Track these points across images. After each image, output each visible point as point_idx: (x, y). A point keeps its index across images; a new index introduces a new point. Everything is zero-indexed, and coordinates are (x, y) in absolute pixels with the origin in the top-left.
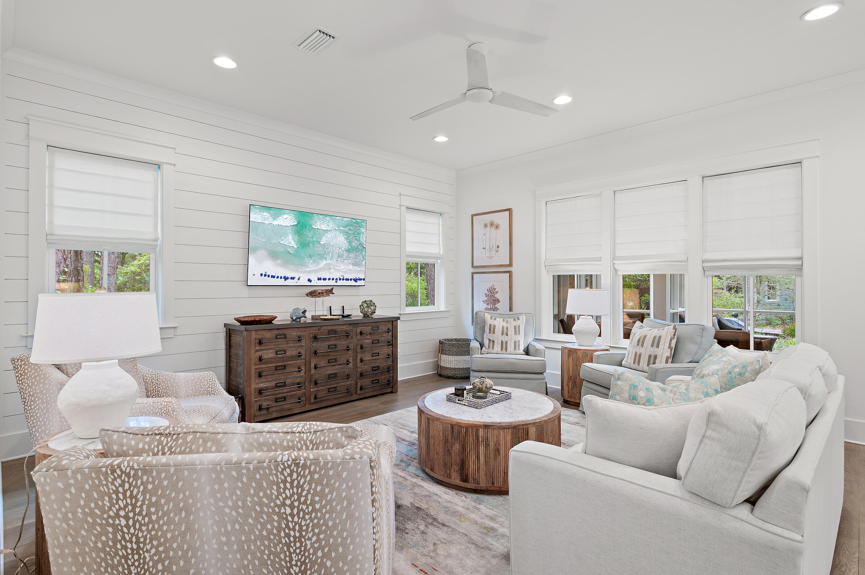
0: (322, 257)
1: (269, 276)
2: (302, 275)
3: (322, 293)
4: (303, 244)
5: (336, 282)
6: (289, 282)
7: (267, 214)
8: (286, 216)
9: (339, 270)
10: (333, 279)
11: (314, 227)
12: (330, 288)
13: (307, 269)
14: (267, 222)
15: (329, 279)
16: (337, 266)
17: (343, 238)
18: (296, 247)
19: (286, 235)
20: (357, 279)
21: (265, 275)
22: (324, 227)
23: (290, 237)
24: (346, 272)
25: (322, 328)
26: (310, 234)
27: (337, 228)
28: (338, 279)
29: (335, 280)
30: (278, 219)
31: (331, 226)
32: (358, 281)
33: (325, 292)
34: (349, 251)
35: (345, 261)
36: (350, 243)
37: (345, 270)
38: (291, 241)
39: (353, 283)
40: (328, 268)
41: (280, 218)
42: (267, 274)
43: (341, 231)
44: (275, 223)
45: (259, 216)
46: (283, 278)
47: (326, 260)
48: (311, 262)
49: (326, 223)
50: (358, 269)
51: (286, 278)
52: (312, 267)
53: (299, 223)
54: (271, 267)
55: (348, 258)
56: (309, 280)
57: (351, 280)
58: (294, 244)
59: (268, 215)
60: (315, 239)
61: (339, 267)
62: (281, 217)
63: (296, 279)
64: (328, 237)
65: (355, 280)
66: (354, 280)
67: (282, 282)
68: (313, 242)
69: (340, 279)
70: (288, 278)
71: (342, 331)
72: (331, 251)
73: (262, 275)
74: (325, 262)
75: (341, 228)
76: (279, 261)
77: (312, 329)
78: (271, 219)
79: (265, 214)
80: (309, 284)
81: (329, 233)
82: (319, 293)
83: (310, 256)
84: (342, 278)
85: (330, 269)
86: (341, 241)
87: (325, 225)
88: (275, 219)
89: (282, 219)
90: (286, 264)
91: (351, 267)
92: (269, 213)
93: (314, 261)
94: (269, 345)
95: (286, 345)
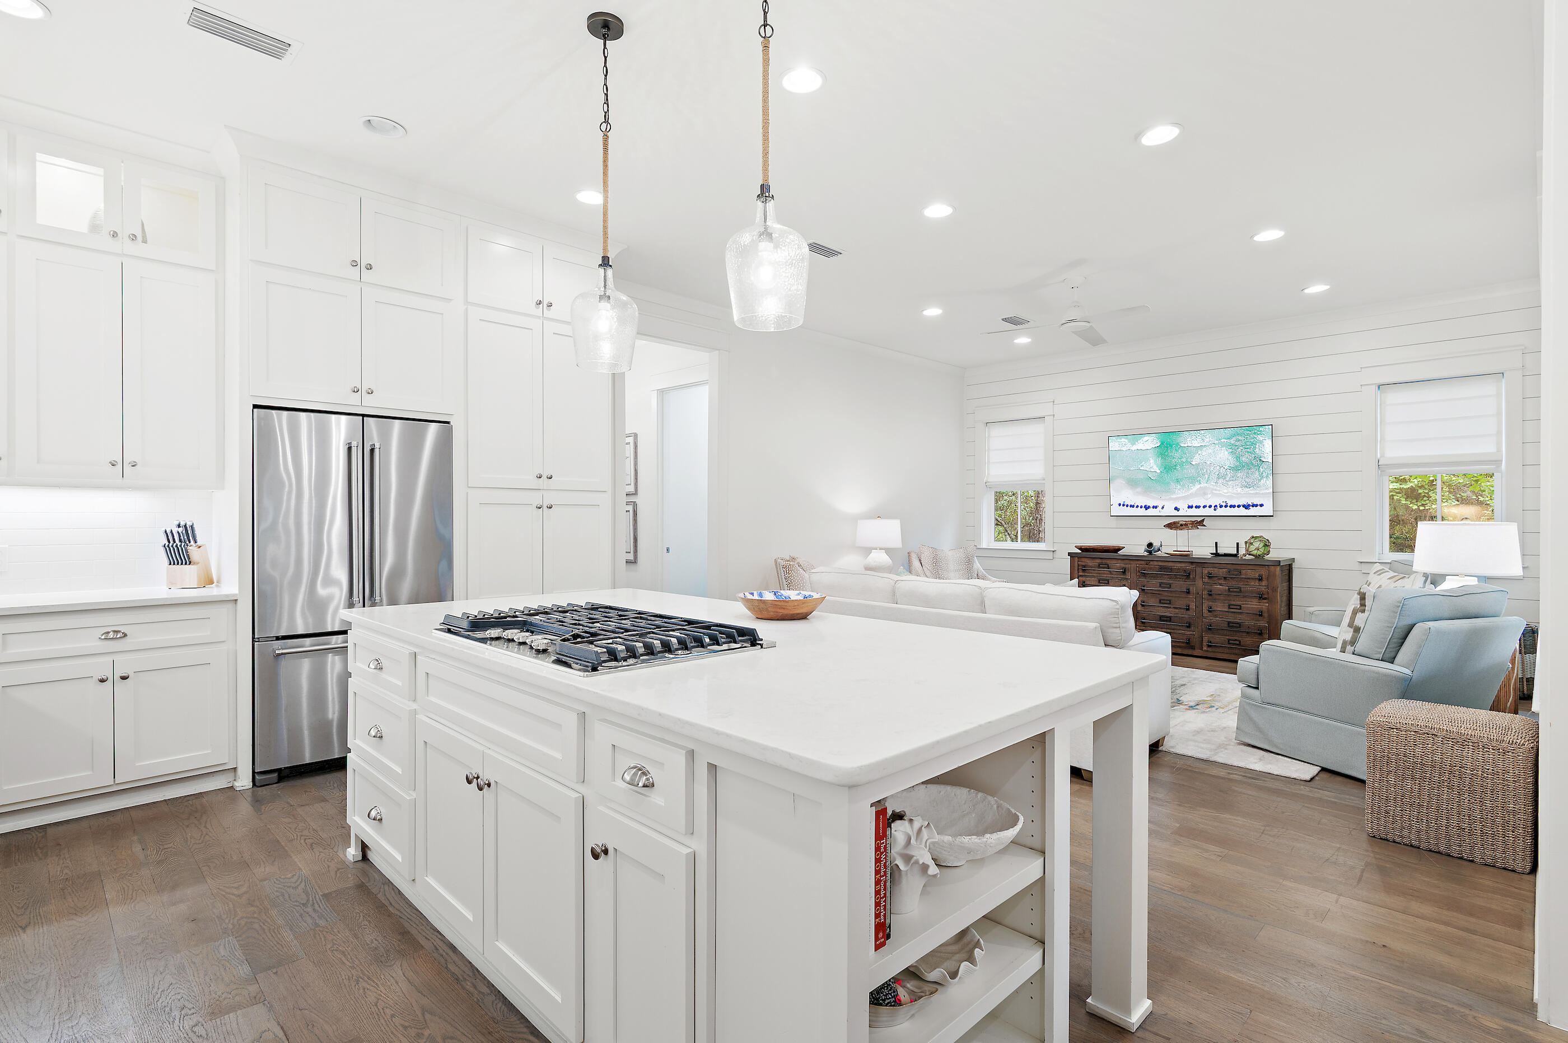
0: (1193, 480)
1: (1127, 506)
2: (1166, 504)
3: (1186, 525)
4: (1168, 468)
5: (1215, 510)
6: (1151, 512)
8: (1146, 439)
9: (1220, 495)
10: (1210, 506)
11: (1182, 446)
12: (1199, 519)
13: (1174, 496)
14: (1124, 449)
15: (1204, 507)
16: (1216, 490)
17: (1226, 453)
18: (1158, 471)
19: (1147, 460)
20: (1249, 505)
21: (1124, 505)
22: (1196, 444)
23: (1152, 461)
24: (1231, 497)
26: (1177, 455)
27: (1217, 442)
28: (1218, 506)
29: (1213, 507)
30: (1136, 443)
31: (1208, 440)
32: (1251, 507)
33: (1190, 524)
34: (1236, 469)
35: (1230, 483)
36: (1238, 458)
37: (1228, 494)
38: (1153, 465)
39: (1243, 511)
40: (1203, 492)
41: (1139, 442)
42: (1126, 503)
43: (1223, 445)
44: (1134, 448)
45: (1117, 444)
46: (1143, 507)
47: (1200, 483)
48: (1179, 487)
49: (1199, 437)
50: (1251, 493)
51: (1147, 508)
52: (1181, 494)
53: (1162, 443)
54: (1130, 496)
55: (1234, 478)
56: (1176, 509)
57: (1239, 506)
58: (1156, 468)
59: (1126, 441)
60: (1184, 460)
61: (1219, 491)
62: (1141, 440)
63: (1159, 508)
64: (1203, 454)
65: (1246, 507)
66: (1244, 506)
67: (1142, 512)
68: (1182, 464)
69: (1221, 506)
70: (1149, 507)
72: (1206, 471)
73: (1120, 505)
74: (1197, 486)
75: (1223, 440)
76: (1139, 490)
78: (1129, 446)
80: (1176, 513)
81: (1205, 449)
82: (1182, 525)
83: (1178, 481)
84: (1224, 504)
85: (1205, 494)
86: (1224, 457)
87: (1198, 440)
88: (1133, 444)
89: (1142, 442)
90: (1147, 491)
91: (1239, 490)
93: (1184, 485)
95: (1110, 576)
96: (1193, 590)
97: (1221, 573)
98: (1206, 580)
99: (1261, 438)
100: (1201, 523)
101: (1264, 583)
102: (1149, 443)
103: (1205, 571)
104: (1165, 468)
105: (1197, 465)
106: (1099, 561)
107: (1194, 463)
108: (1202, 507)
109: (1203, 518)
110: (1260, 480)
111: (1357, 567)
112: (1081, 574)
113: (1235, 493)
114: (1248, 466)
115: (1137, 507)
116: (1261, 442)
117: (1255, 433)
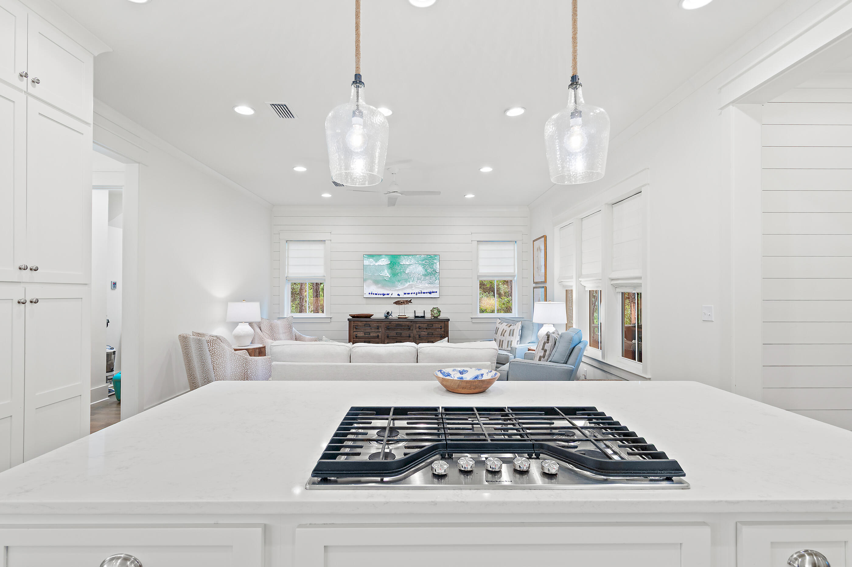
0: (406, 281)
2: (393, 292)
3: (404, 302)
4: (394, 274)
5: (416, 295)
7: (372, 260)
8: (383, 259)
9: (419, 288)
10: (414, 293)
11: (401, 263)
12: (409, 299)
13: (397, 289)
14: (372, 264)
15: (412, 293)
16: (417, 285)
17: (421, 268)
18: (389, 276)
19: (383, 270)
20: (431, 292)
21: (371, 294)
22: (407, 263)
23: (386, 271)
24: (423, 289)
25: (392, 323)
26: (399, 268)
27: (417, 262)
28: (418, 293)
29: (415, 294)
31: (413, 261)
32: (432, 293)
33: (405, 302)
34: (425, 275)
35: (423, 282)
36: (426, 270)
37: (422, 287)
38: (386, 273)
39: (428, 295)
40: (411, 287)
41: (379, 261)
42: (373, 293)
43: (420, 264)
44: (377, 264)
45: (368, 261)
46: (382, 294)
47: (410, 282)
48: (400, 284)
50: (432, 286)
51: (384, 295)
52: (400, 287)
53: (391, 262)
54: (375, 289)
55: (424, 280)
56: (398, 295)
57: (427, 293)
58: (388, 274)
59: (373, 260)
60: (402, 271)
61: (418, 286)
63: (390, 295)
64: (411, 268)
65: (430, 293)
66: (429, 293)
67: (382, 296)
68: (401, 273)
69: (419, 293)
70: (385, 294)
71: (405, 325)
72: (412, 276)
73: (369, 294)
74: (408, 283)
75: (420, 262)
76: (380, 285)
77: (386, 322)
78: (374, 263)
79: (371, 260)
80: (398, 297)
81: (411, 266)
82: (401, 302)
83: (399, 281)
84: (420, 292)
85: (412, 287)
86: (420, 269)
87: (408, 261)
88: (376, 262)
89: (381, 261)
90: (383, 287)
91: (427, 285)
92: (373, 259)
93: (402, 283)
94: (361, 329)
95: (370, 330)
96: (412, 335)
97: (424, 326)
98: (418, 330)
99: (435, 261)
100: (410, 301)
101: (443, 330)
102: (384, 261)
103: (417, 325)
104: (393, 275)
105: (408, 273)
106: (365, 323)
107: (406, 272)
108: (410, 294)
109: (411, 299)
110: (435, 281)
111: (470, 320)
112: (355, 330)
113: (425, 286)
114: (430, 274)
115: (379, 294)
116: (436, 263)
117: (433, 259)
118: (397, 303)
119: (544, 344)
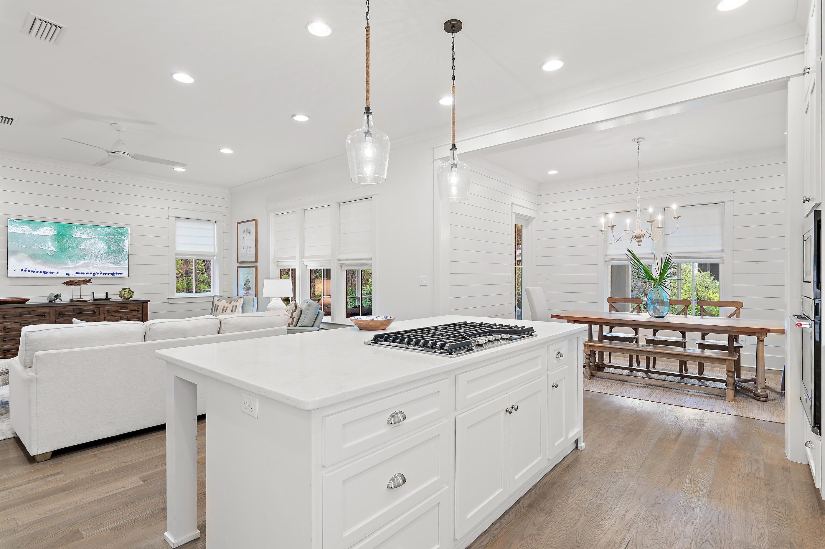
0: (80, 258)
1: (29, 271)
2: (60, 271)
3: (79, 282)
4: (63, 249)
6: (48, 275)
7: (26, 227)
8: (45, 228)
9: (97, 267)
10: (91, 273)
11: (73, 236)
12: (87, 279)
13: (66, 267)
14: (27, 233)
15: (87, 274)
16: (95, 264)
17: (103, 244)
18: (55, 250)
19: (46, 242)
21: (25, 271)
22: (83, 236)
23: (50, 244)
24: (104, 269)
25: (67, 307)
26: (69, 242)
27: (98, 237)
28: (96, 273)
29: (93, 274)
30: (37, 230)
31: (91, 235)
32: (115, 275)
33: (82, 282)
34: (108, 254)
35: (104, 261)
36: (110, 247)
37: (103, 267)
38: (51, 247)
41: (39, 229)
42: (28, 270)
43: (101, 239)
44: (35, 233)
45: (19, 229)
46: (42, 272)
47: (85, 260)
48: (70, 261)
49: (85, 233)
50: (116, 267)
51: (45, 273)
52: (71, 265)
53: (58, 233)
54: (31, 265)
55: (106, 259)
56: (67, 274)
57: (108, 274)
58: (53, 248)
59: (28, 227)
60: (75, 245)
61: (97, 265)
62: (41, 229)
63: (55, 273)
64: (88, 243)
65: (113, 274)
66: (111, 274)
67: (41, 275)
68: (73, 247)
69: (98, 273)
70: (47, 273)
71: (88, 309)
72: (90, 253)
73: (22, 270)
74: (83, 262)
75: (101, 237)
76: (39, 261)
77: (57, 308)
78: (31, 231)
79: (25, 226)
80: (67, 277)
81: (89, 240)
82: (76, 283)
83: (69, 257)
84: (100, 272)
85: (88, 266)
86: (101, 246)
87: (85, 234)
88: (34, 230)
90: (45, 263)
91: (109, 265)
92: (29, 226)
93: (74, 260)
94: (13, 319)
97: (116, 310)
98: (106, 314)
99: (123, 238)
100: (89, 281)
101: (140, 312)
102: (47, 231)
103: (106, 309)
104: (60, 249)
105: (84, 249)
107: (81, 248)
108: (85, 274)
110: (121, 261)
113: (107, 267)
114: (116, 252)
115: (37, 272)
116: (124, 240)
117: (120, 235)
118: (67, 283)
119: (293, 312)
